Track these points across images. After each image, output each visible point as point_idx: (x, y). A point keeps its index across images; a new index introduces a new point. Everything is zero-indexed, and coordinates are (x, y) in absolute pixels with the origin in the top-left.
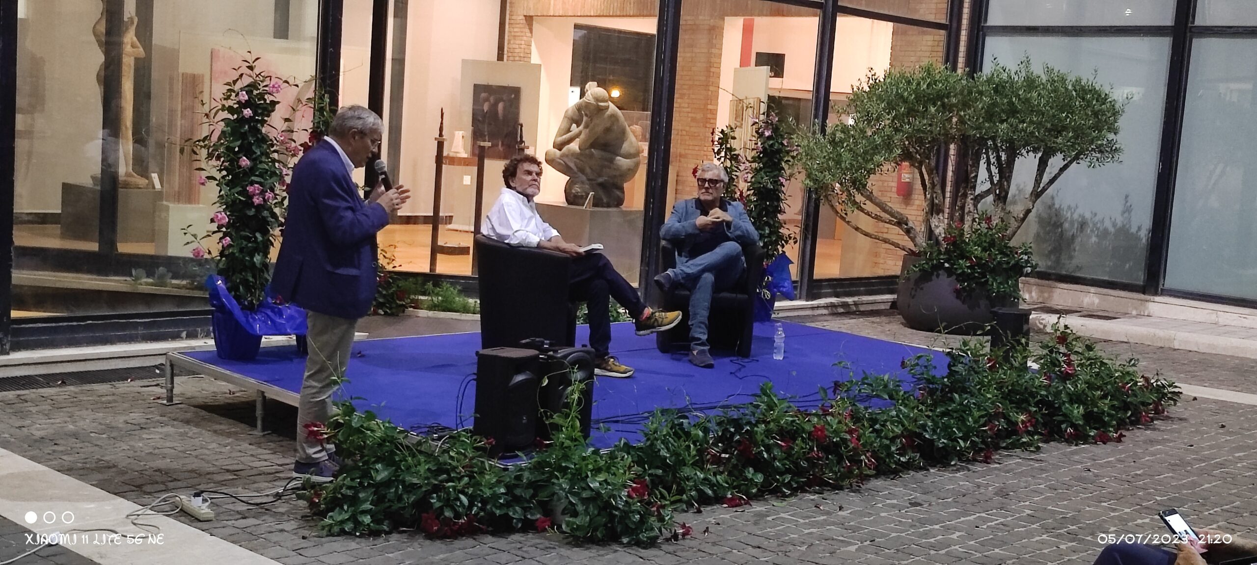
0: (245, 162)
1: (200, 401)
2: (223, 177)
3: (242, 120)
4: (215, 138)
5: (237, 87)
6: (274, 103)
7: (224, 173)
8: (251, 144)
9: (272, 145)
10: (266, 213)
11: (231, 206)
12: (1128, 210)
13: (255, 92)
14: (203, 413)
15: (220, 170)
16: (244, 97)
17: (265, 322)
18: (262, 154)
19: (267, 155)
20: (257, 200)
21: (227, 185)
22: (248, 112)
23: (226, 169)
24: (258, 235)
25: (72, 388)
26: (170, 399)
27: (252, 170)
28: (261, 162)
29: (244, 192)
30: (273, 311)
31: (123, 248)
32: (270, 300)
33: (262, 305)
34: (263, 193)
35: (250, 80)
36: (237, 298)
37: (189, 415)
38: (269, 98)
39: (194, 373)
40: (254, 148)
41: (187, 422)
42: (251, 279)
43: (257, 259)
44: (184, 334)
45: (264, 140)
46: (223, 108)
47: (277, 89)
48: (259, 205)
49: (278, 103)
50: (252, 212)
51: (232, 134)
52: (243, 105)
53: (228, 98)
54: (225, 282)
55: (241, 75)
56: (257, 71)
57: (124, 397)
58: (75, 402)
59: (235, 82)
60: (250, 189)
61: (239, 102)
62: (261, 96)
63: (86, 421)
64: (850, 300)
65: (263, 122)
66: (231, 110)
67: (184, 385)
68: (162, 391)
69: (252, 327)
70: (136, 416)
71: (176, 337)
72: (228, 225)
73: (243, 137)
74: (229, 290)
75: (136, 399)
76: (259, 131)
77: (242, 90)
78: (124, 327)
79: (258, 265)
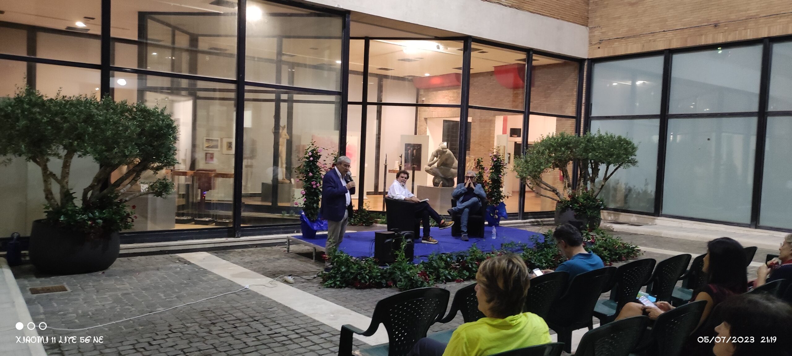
0: (311, 174)
1: (298, 252)
2: (304, 180)
3: (310, 161)
4: (302, 167)
5: (308, 151)
6: (320, 155)
7: (305, 178)
8: (313, 169)
9: (320, 169)
10: (317, 191)
11: (306, 188)
12: (647, 184)
13: (315, 152)
14: (298, 255)
15: (303, 177)
16: (310, 154)
17: (317, 226)
18: (316, 172)
19: (318, 172)
20: (314, 186)
21: (305, 182)
22: (311, 159)
23: (305, 177)
24: (315, 198)
25: (259, 248)
26: (288, 251)
27: (313, 177)
28: (316, 174)
29: (310, 184)
30: (320, 223)
31: (280, 204)
32: (319, 219)
33: (317, 220)
34: (316, 184)
35: (313, 149)
36: (309, 218)
37: (293, 256)
38: (319, 154)
39: (298, 244)
40: (314, 170)
41: (292, 258)
42: (313, 212)
43: (315, 205)
44: (295, 232)
45: (317, 167)
46: (305, 158)
47: (321, 151)
48: (315, 188)
49: (321, 155)
50: (313, 190)
51: (307, 166)
52: (310, 156)
53: (306, 154)
54: (305, 213)
55: (310, 147)
56: (315, 145)
57: (275, 251)
58: (259, 252)
59: (308, 149)
60: (312, 183)
61: (309, 156)
62: (317, 153)
63: (262, 257)
64: (539, 220)
65: (317, 161)
66: (307, 158)
67: (293, 248)
68: (286, 249)
69: (313, 228)
70: (277, 256)
71: (293, 232)
72: (305, 194)
73: (310, 166)
74: (306, 215)
75: (279, 251)
76: (315, 165)
77: (310, 151)
78: (276, 229)
79: (315, 207)
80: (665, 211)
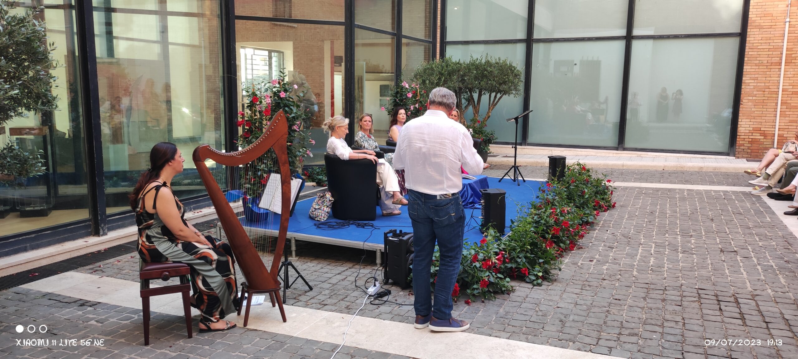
80: (530, 140)
